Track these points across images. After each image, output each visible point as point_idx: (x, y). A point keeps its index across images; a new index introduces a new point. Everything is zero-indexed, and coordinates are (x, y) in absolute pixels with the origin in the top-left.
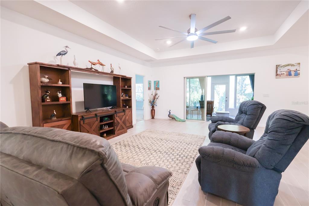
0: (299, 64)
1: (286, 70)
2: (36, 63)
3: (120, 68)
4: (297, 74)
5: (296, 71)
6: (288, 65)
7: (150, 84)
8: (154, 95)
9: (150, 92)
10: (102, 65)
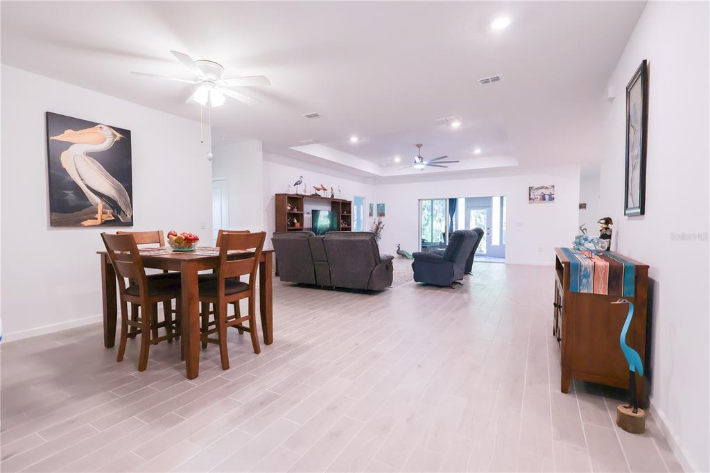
0: (553, 186)
1: (540, 193)
2: (286, 194)
3: (340, 191)
4: (551, 199)
5: (550, 195)
6: (542, 188)
7: (371, 208)
8: (377, 223)
9: (371, 220)
10: (325, 190)
